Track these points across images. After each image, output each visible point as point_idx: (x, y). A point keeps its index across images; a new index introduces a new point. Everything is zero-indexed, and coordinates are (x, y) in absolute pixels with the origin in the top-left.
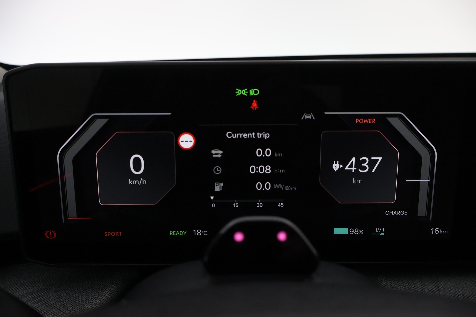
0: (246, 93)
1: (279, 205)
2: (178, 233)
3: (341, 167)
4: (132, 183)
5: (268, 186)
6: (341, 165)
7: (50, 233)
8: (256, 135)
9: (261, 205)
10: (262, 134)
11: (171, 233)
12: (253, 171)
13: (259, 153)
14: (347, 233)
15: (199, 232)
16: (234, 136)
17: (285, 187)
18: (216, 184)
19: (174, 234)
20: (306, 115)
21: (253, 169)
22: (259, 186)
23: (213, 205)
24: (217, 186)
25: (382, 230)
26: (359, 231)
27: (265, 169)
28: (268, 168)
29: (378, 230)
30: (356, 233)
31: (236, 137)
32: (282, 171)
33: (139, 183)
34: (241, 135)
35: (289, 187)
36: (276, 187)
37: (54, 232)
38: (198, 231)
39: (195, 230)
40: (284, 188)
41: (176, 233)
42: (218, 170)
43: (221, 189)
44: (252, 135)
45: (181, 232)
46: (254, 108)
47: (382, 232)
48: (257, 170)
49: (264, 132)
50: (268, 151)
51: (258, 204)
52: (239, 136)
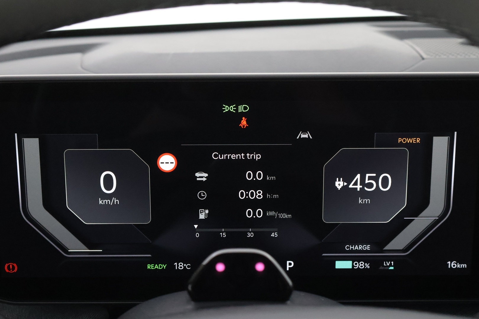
0: (234, 110)
1: (273, 235)
2: (156, 267)
3: (345, 185)
4: (103, 203)
5: (260, 213)
6: (345, 183)
7: (11, 266)
8: (245, 156)
9: (252, 234)
10: (253, 155)
11: (149, 266)
12: (242, 196)
13: (249, 176)
14: (351, 267)
15: (181, 266)
16: (221, 157)
17: (279, 214)
18: (201, 211)
19: (153, 268)
20: (301, 133)
21: (242, 195)
22: (249, 214)
23: (197, 235)
24: (202, 214)
25: (391, 264)
26: (364, 265)
27: (256, 194)
28: (259, 193)
29: (386, 264)
30: (362, 266)
31: (223, 158)
32: (276, 196)
33: (111, 203)
34: (229, 155)
35: (284, 215)
36: (269, 214)
37: (15, 265)
38: (179, 264)
39: (176, 264)
40: (278, 216)
41: (154, 266)
42: (203, 195)
43: (206, 216)
44: (241, 156)
45: (160, 266)
46: (244, 126)
47: (391, 265)
48: (247, 195)
49: (255, 153)
50: (260, 174)
51: (249, 234)
52: (227, 157)
